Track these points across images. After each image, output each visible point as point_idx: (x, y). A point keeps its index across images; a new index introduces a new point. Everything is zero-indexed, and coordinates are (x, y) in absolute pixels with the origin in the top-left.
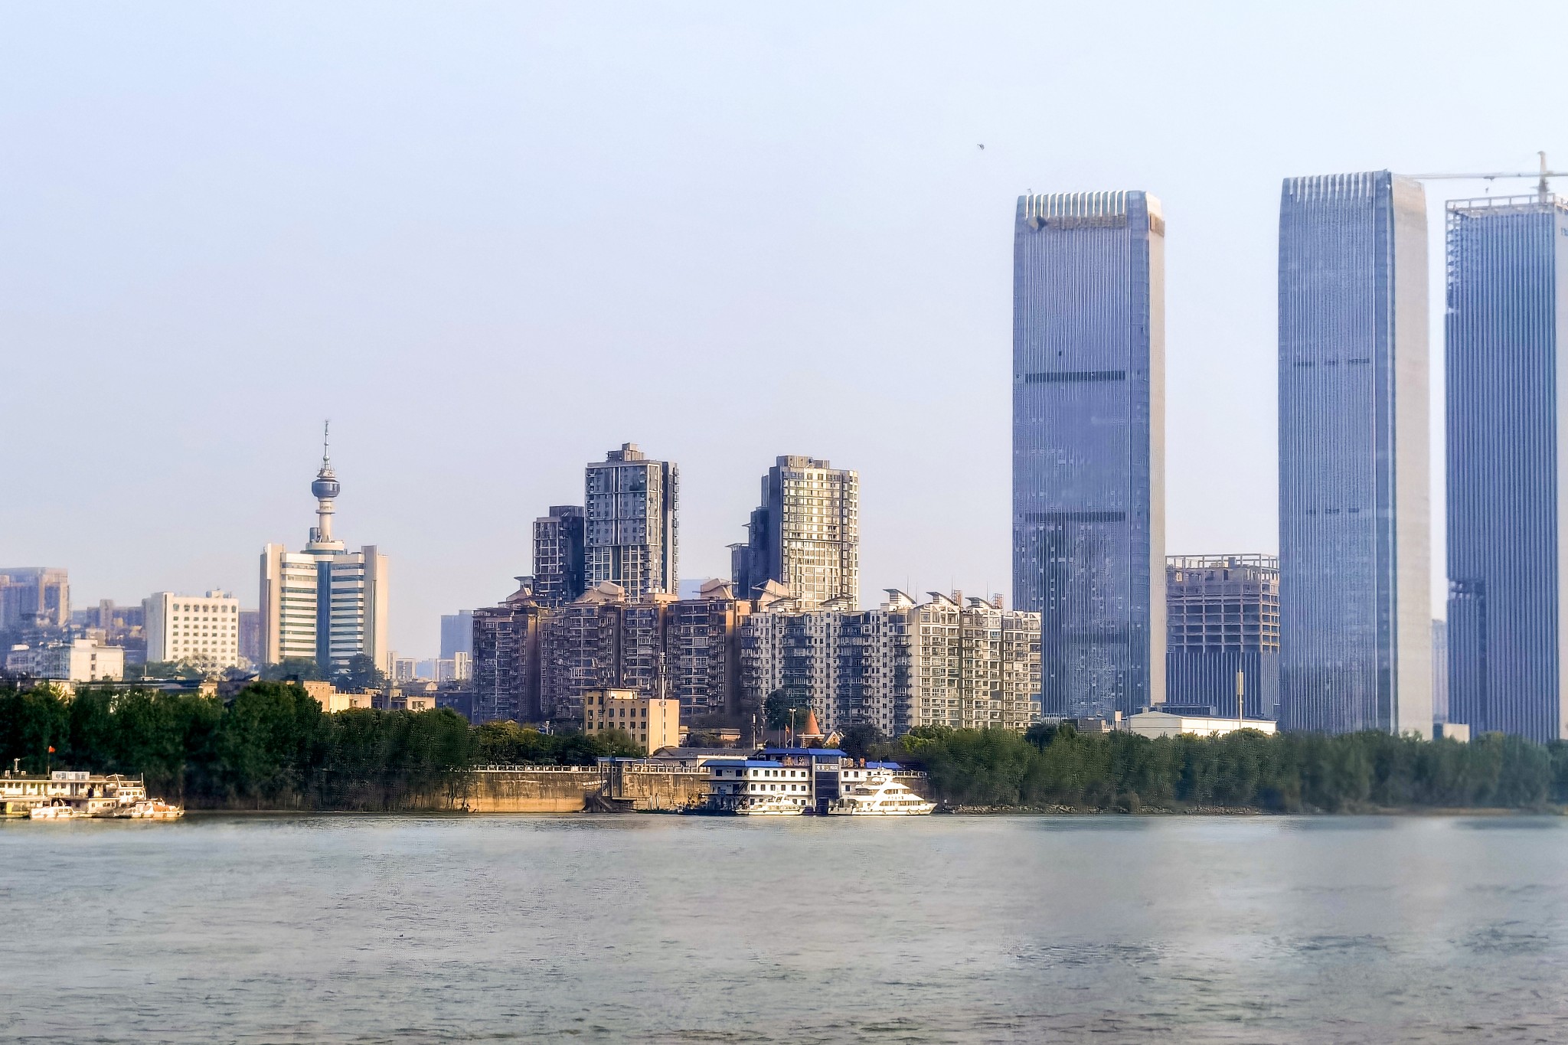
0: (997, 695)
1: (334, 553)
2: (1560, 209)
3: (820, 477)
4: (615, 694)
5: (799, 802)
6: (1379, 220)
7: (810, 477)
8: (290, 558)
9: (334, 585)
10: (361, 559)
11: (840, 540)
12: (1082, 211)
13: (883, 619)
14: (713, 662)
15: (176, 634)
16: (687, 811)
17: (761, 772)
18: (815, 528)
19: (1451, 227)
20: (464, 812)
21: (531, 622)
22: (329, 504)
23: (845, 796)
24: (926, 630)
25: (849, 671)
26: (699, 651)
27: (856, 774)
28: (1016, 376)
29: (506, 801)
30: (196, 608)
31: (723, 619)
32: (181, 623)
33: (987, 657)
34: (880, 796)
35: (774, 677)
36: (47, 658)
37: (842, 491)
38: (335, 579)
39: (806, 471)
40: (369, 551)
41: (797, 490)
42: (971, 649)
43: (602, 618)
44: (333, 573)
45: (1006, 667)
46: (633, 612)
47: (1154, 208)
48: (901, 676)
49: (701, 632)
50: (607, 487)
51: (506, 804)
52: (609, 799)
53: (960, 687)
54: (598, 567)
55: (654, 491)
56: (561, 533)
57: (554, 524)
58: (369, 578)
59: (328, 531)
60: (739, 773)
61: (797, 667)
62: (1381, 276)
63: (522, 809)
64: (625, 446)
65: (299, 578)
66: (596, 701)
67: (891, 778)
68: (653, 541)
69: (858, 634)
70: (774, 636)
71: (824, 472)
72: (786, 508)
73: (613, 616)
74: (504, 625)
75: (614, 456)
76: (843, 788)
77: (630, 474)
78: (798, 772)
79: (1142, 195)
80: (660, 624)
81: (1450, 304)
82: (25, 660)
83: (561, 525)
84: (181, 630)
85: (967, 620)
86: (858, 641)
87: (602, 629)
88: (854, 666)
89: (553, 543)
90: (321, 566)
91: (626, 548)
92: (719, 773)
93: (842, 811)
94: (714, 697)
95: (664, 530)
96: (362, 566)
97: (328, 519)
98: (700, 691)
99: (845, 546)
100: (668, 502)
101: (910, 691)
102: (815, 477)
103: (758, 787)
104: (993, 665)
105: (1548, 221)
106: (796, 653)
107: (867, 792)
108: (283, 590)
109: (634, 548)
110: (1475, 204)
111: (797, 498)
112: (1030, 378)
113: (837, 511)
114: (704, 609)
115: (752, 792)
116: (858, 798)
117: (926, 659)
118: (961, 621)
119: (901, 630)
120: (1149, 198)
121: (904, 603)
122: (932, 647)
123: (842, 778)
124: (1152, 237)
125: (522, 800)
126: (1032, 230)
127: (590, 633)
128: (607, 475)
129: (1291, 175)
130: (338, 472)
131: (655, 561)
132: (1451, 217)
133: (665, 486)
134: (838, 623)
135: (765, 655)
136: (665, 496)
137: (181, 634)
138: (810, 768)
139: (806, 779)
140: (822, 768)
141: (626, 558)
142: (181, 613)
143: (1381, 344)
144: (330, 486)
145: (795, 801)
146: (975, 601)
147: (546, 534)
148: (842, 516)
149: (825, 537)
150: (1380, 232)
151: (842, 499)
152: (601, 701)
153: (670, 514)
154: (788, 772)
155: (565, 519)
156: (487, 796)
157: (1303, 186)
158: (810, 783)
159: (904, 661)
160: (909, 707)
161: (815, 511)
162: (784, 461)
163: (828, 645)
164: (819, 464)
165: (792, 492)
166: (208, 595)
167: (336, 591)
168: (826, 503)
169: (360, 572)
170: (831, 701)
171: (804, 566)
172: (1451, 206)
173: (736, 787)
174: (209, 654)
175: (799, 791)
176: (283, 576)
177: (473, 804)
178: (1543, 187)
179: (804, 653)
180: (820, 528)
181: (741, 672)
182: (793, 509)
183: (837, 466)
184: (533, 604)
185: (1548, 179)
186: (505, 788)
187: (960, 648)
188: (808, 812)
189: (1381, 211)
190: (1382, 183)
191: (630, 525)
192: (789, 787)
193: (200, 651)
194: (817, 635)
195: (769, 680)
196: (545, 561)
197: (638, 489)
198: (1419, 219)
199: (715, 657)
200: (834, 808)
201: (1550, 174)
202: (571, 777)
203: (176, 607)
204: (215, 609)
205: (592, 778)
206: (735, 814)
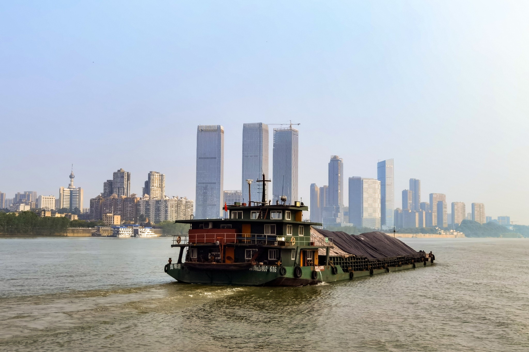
0: (184, 215)
1: (73, 188)
2: (293, 130)
3: (158, 175)
4: (108, 214)
5: (130, 235)
6: (260, 131)
7: (156, 175)
8: (65, 189)
9: (73, 194)
10: (78, 190)
11: (161, 187)
12: (209, 128)
13: (163, 201)
14: (132, 209)
15: (43, 203)
16: (108, 236)
17: (122, 229)
18: (156, 184)
19: (274, 133)
20: (67, 236)
21: (101, 201)
22: (72, 179)
23: (139, 234)
24: (171, 203)
25: (157, 211)
26: (130, 207)
27: (142, 229)
28: (197, 158)
29: (75, 234)
30: (47, 198)
31: (134, 201)
32: (44, 201)
33: (183, 208)
34: (146, 233)
35: (143, 211)
36: (16, 207)
37: (162, 178)
38: (73, 193)
39: (155, 174)
40: (80, 188)
41: (153, 177)
42: (180, 207)
43: (112, 201)
44: (73, 192)
45: (187, 210)
46: (118, 200)
47: (222, 128)
48: (166, 211)
49: (130, 203)
50: (117, 176)
51: (76, 235)
52: (96, 234)
53: (177, 214)
54: (115, 191)
55: (126, 177)
56: (109, 185)
57: (107, 183)
58: (80, 193)
59: (72, 185)
60: (118, 229)
61: (147, 210)
62: (260, 141)
63: (79, 236)
64: (121, 169)
65: (67, 193)
66: (105, 216)
67: (149, 230)
68: (125, 187)
69: (159, 204)
70: (143, 204)
71: (158, 174)
72: (151, 181)
73: (114, 200)
74: (95, 202)
75: (119, 171)
76: (139, 232)
77: (121, 174)
78: (130, 229)
79: (220, 126)
80: (123, 202)
81: (274, 147)
82: (12, 208)
83: (109, 183)
84: (44, 202)
85: (179, 201)
86: (159, 205)
87: (112, 203)
88: (158, 210)
89: (107, 187)
90: (71, 191)
91: (120, 188)
92: (114, 229)
93: (138, 236)
94: (132, 215)
95: (127, 185)
96: (78, 191)
97: (72, 182)
98: (130, 214)
99: (162, 188)
100: (128, 179)
101: (168, 214)
102: (157, 175)
103: (122, 232)
104: (184, 209)
105: (291, 132)
106: (147, 207)
107: (144, 233)
108: (64, 195)
109: (122, 188)
110: (278, 129)
111: (153, 179)
112: (200, 158)
113: (161, 181)
114: (131, 199)
115: (120, 233)
116: (142, 234)
117: (171, 208)
118: (178, 202)
119: (166, 203)
120: (221, 127)
121: (167, 198)
122: (172, 206)
123: (139, 230)
124: (221, 133)
125: (79, 234)
126: (200, 132)
127: (110, 203)
128: (117, 175)
129: (245, 123)
130: (74, 174)
131: (126, 190)
132: (274, 131)
133: (128, 176)
134: (155, 202)
135: (142, 208)
136: (128, 178)
137: (44, 203)
138: (133, 228)
139: (132, 230)
140: (135, 228)
141: (120, 190)
142: (44, 199)
143: (260, 153)
144: (73, 176)
145: (129, 235)
146: (181, 198)
147: (106, 185)
148: (162, 182)
149: (158, 186)
150: (260, 133)
151: (162, 179)
152: (106, 216)
153: (129, 182)
154: (128, 229)
155: (109, 182)
156: (72, 233)
157: (247, 125)
158: (133, 231)
159: (167, 209)
160: (167, 217)
161: (156, 181)
162: (151, 172)
163: (153, 206)
164: (158, 173)
165: (152, 178)
166: (50, 196)
167: (73, 196)
168: (159, 180)
169: (78, 192)
170: (153, 216)
171: (154, 191)
172: (274, 129)
173: (117, 232)
174: (48, 207)
175: (130, 232)
176: (64, 193)
177: (69, 235)
178: (291, 126)
179: (149, 207)
180: (157, 185)
181: (137, 210)
182: (152, 181)
183: (161, 173)
184: (101, 198)
185: (291, 125)
186: (75, 232)
187: (178, 207)
188: (132, 236)
189: (260, 130)
190: (260, 124)
191: (121, 183)
192: (128, 232)
193: (46, 206)
194: (151, 204)
195: (142, 212)
196: (105, 190)
197: (123, 177)
198: (267, 131)
199: (133, 208)
200: (137, 236)
201: (292, 124)
202: (89, 230)
203: (43, 198)
204: (51, 198)
205: (94, 230)
206: (117, 237)
